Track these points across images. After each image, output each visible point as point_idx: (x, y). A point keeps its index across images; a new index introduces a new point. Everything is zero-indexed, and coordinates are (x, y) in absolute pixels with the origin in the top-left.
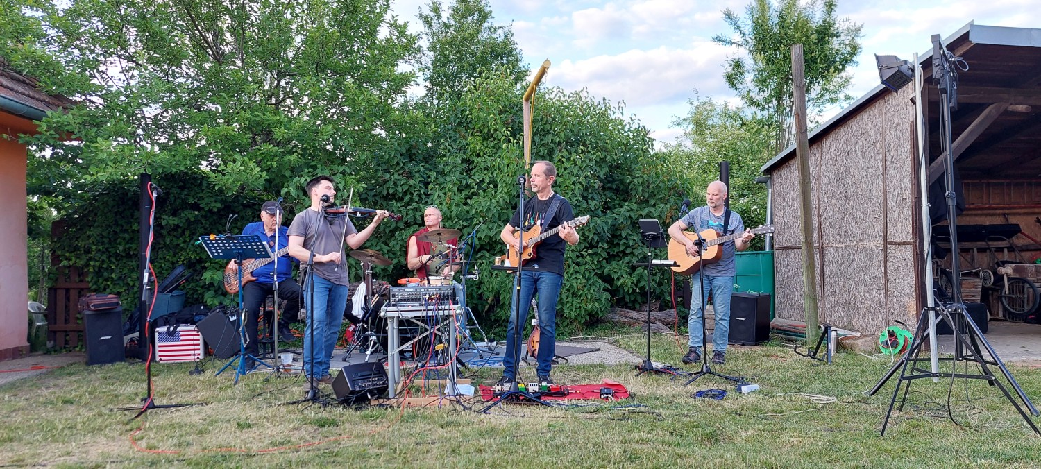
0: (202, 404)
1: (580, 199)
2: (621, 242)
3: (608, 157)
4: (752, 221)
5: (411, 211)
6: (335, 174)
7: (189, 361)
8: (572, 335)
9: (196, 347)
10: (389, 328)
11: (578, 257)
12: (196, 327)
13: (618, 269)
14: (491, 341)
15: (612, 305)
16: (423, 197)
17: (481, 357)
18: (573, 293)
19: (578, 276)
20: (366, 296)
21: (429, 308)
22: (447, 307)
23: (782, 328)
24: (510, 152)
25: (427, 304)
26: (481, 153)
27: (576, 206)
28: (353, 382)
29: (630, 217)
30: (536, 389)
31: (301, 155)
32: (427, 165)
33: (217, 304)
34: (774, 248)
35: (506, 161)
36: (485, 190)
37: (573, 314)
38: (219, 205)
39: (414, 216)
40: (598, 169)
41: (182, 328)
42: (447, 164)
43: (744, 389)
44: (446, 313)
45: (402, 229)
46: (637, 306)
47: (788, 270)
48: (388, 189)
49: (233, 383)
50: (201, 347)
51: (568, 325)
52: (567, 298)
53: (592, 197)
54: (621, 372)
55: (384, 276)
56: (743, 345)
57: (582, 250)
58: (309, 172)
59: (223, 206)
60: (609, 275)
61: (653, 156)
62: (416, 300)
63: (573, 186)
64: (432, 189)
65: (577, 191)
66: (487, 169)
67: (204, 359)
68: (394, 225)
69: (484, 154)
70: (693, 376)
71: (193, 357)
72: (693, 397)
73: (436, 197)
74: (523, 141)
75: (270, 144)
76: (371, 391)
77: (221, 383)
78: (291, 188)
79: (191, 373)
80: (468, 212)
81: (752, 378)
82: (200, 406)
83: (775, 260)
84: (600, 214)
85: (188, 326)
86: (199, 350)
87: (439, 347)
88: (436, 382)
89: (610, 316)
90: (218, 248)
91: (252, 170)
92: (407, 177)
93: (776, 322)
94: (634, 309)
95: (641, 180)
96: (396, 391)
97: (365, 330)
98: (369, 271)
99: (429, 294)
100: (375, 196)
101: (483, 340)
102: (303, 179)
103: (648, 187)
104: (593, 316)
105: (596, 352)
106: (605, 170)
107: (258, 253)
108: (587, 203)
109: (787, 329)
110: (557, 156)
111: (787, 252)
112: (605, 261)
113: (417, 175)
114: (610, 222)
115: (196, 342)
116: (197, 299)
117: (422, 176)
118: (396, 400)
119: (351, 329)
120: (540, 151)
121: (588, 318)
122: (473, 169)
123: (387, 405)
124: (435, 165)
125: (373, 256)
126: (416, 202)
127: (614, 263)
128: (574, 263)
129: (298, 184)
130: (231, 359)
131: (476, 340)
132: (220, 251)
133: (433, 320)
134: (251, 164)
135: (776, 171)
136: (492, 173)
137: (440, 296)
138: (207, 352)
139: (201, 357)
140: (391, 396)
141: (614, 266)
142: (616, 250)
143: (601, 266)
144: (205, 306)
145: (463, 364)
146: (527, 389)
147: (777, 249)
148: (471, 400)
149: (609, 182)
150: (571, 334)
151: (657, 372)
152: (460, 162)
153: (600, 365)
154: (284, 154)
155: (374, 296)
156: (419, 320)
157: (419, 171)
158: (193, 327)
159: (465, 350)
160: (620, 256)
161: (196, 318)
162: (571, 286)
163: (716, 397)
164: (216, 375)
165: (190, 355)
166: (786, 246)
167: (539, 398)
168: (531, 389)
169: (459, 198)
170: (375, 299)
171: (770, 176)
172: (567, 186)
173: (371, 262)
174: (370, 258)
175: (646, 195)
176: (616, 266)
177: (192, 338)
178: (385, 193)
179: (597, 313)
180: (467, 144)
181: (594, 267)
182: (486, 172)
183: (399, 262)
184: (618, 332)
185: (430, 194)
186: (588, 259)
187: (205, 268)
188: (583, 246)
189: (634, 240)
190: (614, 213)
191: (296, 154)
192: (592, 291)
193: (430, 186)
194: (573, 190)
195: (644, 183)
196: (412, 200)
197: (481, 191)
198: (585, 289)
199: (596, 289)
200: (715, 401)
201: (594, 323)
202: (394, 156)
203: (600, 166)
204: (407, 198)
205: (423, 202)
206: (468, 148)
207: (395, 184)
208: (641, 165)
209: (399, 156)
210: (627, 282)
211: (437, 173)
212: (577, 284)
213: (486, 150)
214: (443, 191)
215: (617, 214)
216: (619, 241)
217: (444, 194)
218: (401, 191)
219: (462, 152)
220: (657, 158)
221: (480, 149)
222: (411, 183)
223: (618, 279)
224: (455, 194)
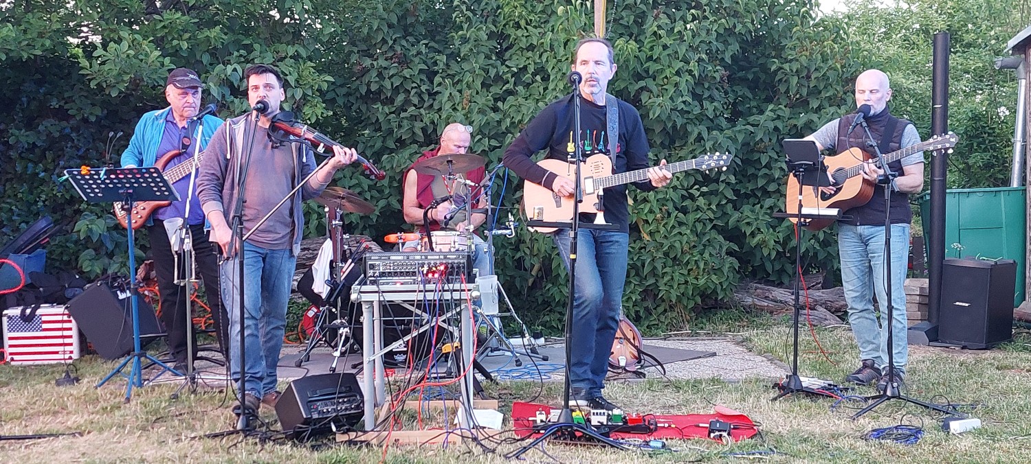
0: (74, 435)
1: (689, 99)
2: (761, 173)
3: (739, 27)
4: (989, 134)
5: (405, 122)
6: (282, 59)
7: (55, 362)
8: (673, 328)
9: (67, 341)
10: (365, 319)
11: (683, 198)
12: (66, 308)
13: (750, 217)
14: (536, 336)
15: (741, 279)
16: (426, 97)
17: (518, 363)
18: (675, 258)
19: (683, 229)
20: (331, 262)
21: (429, 287)
22: (457, 286)
24: (570, 19)
25: (426, 282)
26: (523, 23)
27: (682, 112)
28: (309, 404)
29: (776, 129)
30: (604, 419)
31: (228, 28)
32: (432, 44)
33: (99, 271)
34: (1028, 182)
35: (563, 37)
36: (527, 86)
37: (674, 295)
38: (98, 111)
39: (411, 129)
40: (721, 47)
41: (45, 310)
42: (465, 40)
43: (955, 426)
44: (456, 296)
45: (392, 151)
46: (786, 281)
48: (368, 85)
49: (123, 400)
50: (75, 340)
51: (665, 311)
53: (710, 96)
54: (748, 393)
55: (365, 228)
56: (963, 348)
57: (691, 188)
58: (241, 56)
59: (106, 112)
60: (737, 228)
61: (816, 25)
62: (408, 274)
63: (677, 79)
64: (440, 84)
65: (683, 86)
66: (531, 48)
67: (80, 360)
68: (379, 145)
69: (527, 24)
70: (870, 402)
71: (61, 356)
72: (865, 438)
73: (446, 98)
75: (176, 11)
76: (336, 420)
77: (104, 400)
78: (211, 84)
79: (58, 383)
80: (499, 122)
81: (973, 406)
82: (71, 439)
83: (1028, 201)
84: (724, 123)
85: (53, 307)
86: (71, 345)
87: (447, 348)
88: (439, 404)
89: (737, 296)
90: (94, 186)
91: (147, 55)
92: (399, 63)
93: (1026, 307)
94: (780, 285)
95: (795, 66)
96: (376, 419)
97: (333, 317)
98: (337, 222)
99: (429, 264)
100: (348, 95)
101: (523, 336)
102: (229, 68)
103: (808, 77)
104: (708, 296)
105: (711, 359)
106: (735, 47)
108: (702, 106)
110: (651, 26)
112: (730, 205)
113: (417, 60)
114: (740, 138)
115: (66, 333)
116: (69, 262)
117: (425, 63)
118: (376, 434)
119: (311, 314)
120: (622, 18)
121: (699, 300)
122: (507, 49)
123: (362, 442)
124: (446, 42)
125: (343, 198)
126: (415, 105)
127: (746, 209)
128: (677, 209)
129: (223, 76)
130: (122, 361)
131: (511, 334)
132: (97, 190)
133: (435, 305)
134: (146, 46)
136: (540, 56)
137: (446, 268)
138: (85, 348)
139: (75, 356)
140: (368, 428)
141: (745, 214)
142: (751, 186)
143: (725, 214)
144: (81, 273)
145: (487, 375)
146: (589, 420)
148: (497, 437)
149: (742, 69)
150: (671, 326)
151: (811, 394)
152: (486, 37)
153: (714, 381)
154: (199, 26)
155: (346, 262)
156: (413, 305)
157: (419, 53)
158: (61, 309)
159: (492, 351)
160: (756, 196)
161: (69, 293)
162: (671, 247)
163: (906, 438)
164: (96, 388)
165: (57, 353)
167: (607, 435)
168: (595, 420)
169: (484, 99)
170: (348, 267)
171: (1023, 56)
172: (666, 77)
173: (341, 206)
174: (338, 201)
175: (804, 92)
176: (749, 214)
177: (59, 326)
178: (363, 90)
179: (715, 291)
180: (498, 7)
181: (712, 216)
182: (530, 54)
183: (389, 204)
184: (751, 325)
185: (437, 93)
186: (701, 201)
187: (79, 212)
188: (692, 180)
189: (781, 169)
190: (749, 124)
191: (218, 28)
192: (706, 255)
193: (437, 79)
194: (676, 85)
195: (802, 72)
196: (407, 102)
197: (520, 88)
198: (695, 252)
199: (714, 253)
200: (901, 447)
201: (711, 308)
202: (379, 29)
203: (726, 43)
204: (400, 98)
205: (426, 105)
206: (500, 13)
207: (380, 75)
208: (798, 39)
209: (386, 29)
210: (767, 240)
211: (448, 56)
212: (681, 243)
213: (530, 18)
214: (459, 87)
215: (753, 125)
216: (756, 172)
217: (460, 91)
218: (389, 87)
219: (490, 19)
220: (825, 28)
221: (520, 16)
222: (407, 73)
223: (753, 235)
224: (477, 93)
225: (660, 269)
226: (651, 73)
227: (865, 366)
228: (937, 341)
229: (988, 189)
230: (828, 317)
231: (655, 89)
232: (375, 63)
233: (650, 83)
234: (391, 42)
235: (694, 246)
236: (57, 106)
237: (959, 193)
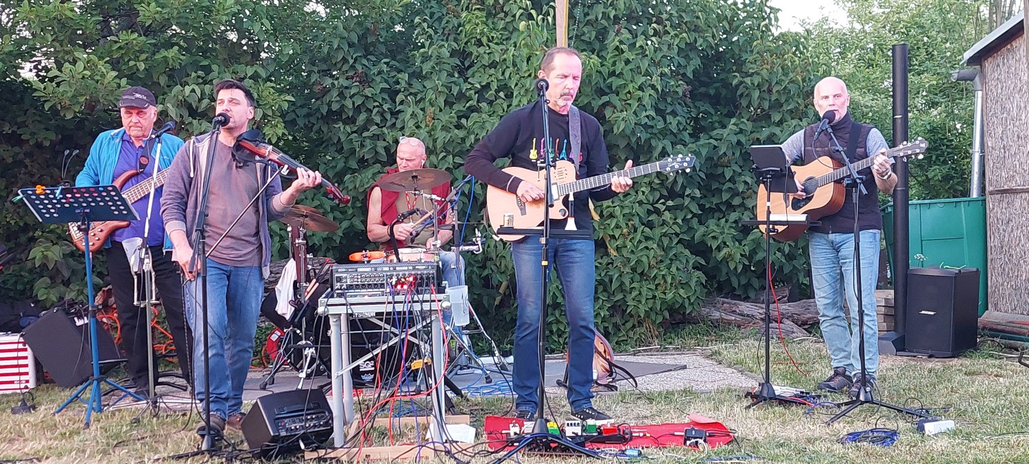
1: (653, 113)
2: (725, 187)
3: (700, 42)
4: (948, 146)
5: (368, 141)
7: (11, 392)
8: (642, 343)
9: (23, 370)
10: (333, 333)
11: (649, 212)
12: (22, 336)
13: (718, 231)
14: (505, 354)
15: (708, 294)
16: (388, 116)
17: (488, 380)
18: (642, 274)
19: (650, 244)
20: (295, 283)
21: (398, 298)
22: (427, 297)
23: (999, 327)
24: (532, 35)
25: (395, 293)
26: (484, 40)
27: (646, 126)
28: (276, 421)
29: (739, 143)
30: (578, 430)
31: (186, 49)
32: (393, 62)
33: (55, 299)
34: (987, 192)
35: (525, 52)
36: (491, 103)
37: (642, 310)
38: (52, 136)
39: (374, 148)
40: (683, 61)
42: (426, 58)
43: (930, 428)
44: (426, 307)
45: (354, 171)
46: (752, 295)
47: (1010, 229)
48: (329, 104)
49: (82, 425)
50: (31, 369)
51: (634, 326)
52: (632, 281)
53: (673, 111)
54: (722, 402)
55: (328, 250)
56: (930, 356)
57: (657, 203)
58: (199, 77)
59: (60, 137)
60: (703, 243)
61: (777, 39)
62: (376, 286)
63: (640, 93)
64: (402, 103)
65: (646, 101)
66: (493, 65)
67: (36, 389)
68: (341, 165)
69: (489, 41)
70: (843, 408)
71: (16, 386)
72: (841, 441)
73: (408, 116)
74: (554, 17)
75: (132, 32)
76: (304, 437)
77: (63, 426)
78: (169, 105)
79: (14, 411)
80: (463, 140)
81: (946, 409)
83: (988, 212)
84: (687, 139)
85: (8, 335)
86: (27, 374)
87: (417, 364)
88: (411, 421)
89: (705, 311)
90: (50, 206)
91: (103, 76)
92: (360, 82)
93: (990, 316)
94: (747, 299)
95: (757, 80)
96: (346, 436)
97: (297, 338)
98: (300, 241)
99: (397, 275)
100: (308, 115)
101: (493, 355)
102: (188, 89)
103: (770, 91)
104: (677, 311)
105: (682, 371)
106: (696, 62)
107: (116, 213)
108: (665, 120)
109: (1008, 329)
110: (612, 41)
111: (1008, 198)
112: (695, 220)
113: (378, 79)
114: (704, 152)
115: (21, 362)
116: (23, 292)
117: (386, 81)
118: (346, 450)
119: (274, 337)
120: (584, 34)
121: (667, 314)
122: (470, 67)
123: (332, 459)
124: (407, 62)
125: (306, 216)
126: (377, 125)
127: (712, 223)
128: (643, 224)
129: (181, 98)
130: (80, 387)
131: (480, 353)
132: (53, 211)
133: (404, 318)
134: (102, 66)
135: (990, 59)
136: (503, 74)
137: (415, 279)
138: (42, 377)
139: (31, 385)
140: (337, 444)
141: (711, 227)
142: (715, 201)
143: (690, 228)
144: (37, 302)
145: (457, 392)
146: (562, 431)
147: (991, 193)
148: (470, 450)
149: (702, 84)
150: (640, 342)
151: (783, 401)
152: (448, 54)
153: (686, 392)
154: (156, 48)
155: (310, 282)
156: (381, 320)
157: (379, 73)
158: (16, 338)
159: (461, 369)
160: (720, 210)
161: (23, 322)
162: (639, 262)
163: (882, 441)
164: (54, 414)
165: (12, 382)
166: (1006, 187)
167: (582, 444)
168: (569, 431)
169: (447, 117)
170: (312, 287)
171: (978, 67)
172: (629, 92)
173: (303, 225)
174: (301, 219)
175: (766, 105)
176: (715, 228)
177: (14, 354)
178: (324, 110)
179: (682, 306)
180: (459, 25)
181: (678, 230)
182: (492, 71)
183: (352, 226)
184: (719, 339)
185: (400, 112)
186: (667, 216)
187: (33, 240)
188: (657, 195)
189: (746, 183)
190: (711, 138)
191: (176, 48)
192: (674, 269)
193: (400, 97)
194: (639, 99)
195: (763, 85)
196: (369, 121)
197: (484, 105)
198: (662, 266)
199: (681, 267)
200: (878, 448)
201: (678, 323)
202: (339, 48)
203: (687, 57)
204: (362, 117)
205: (389, 124)
206: (461, 31)
207: (341, 95)
208: (758, 53)
209: (346, 48)
210: (733, 253)
211: (411, 75)
212: (648, 257)
213: (492, 35)
214: (421, 105)
215: (716, 140)
216: (720, 187)
217: (423, 110)
218: (351, 106)
219: (451, 38)
220: (785, 42)
221: (482, 33)
222: (368, 92)
223: (719, 249)
224: (441, 110)
225: (627, 284)
226: (614, 89)
227: (837, 374)
228: (904, 350)
229: (948, 200)
230: (795, 330)
231: (618, 104)
232: (336, 82)
233: (614, 99)
234: (351, 61)
235: (661, 261)
236: (10, 132)
237: (920, 204)
